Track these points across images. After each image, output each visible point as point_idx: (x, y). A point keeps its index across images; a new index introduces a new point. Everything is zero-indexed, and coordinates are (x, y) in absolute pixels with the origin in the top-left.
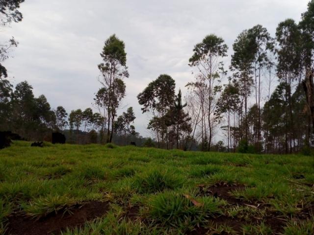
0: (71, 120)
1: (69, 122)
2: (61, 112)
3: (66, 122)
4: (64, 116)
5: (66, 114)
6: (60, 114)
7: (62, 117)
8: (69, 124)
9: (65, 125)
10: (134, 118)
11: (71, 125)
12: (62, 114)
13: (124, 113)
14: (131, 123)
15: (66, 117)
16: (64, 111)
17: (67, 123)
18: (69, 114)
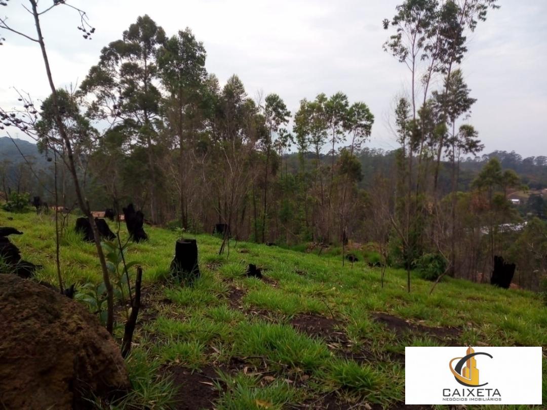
0: (301, 131)
1: (295, 135)
2: (275, 110)
3: (289, 135)
4: (285, 120)
5: (288, 114)
6: (274, 114)
7: (278, 124)
8: (295, 140)
9: (287, 143)
10: (472, 101)
11: (302, 142)
12: (278, 114)
13: (435, 93)
14: (461, 120)
15: (288, 121)
16: (283, 107)
17: (292, 138)
18: (293, 114)
